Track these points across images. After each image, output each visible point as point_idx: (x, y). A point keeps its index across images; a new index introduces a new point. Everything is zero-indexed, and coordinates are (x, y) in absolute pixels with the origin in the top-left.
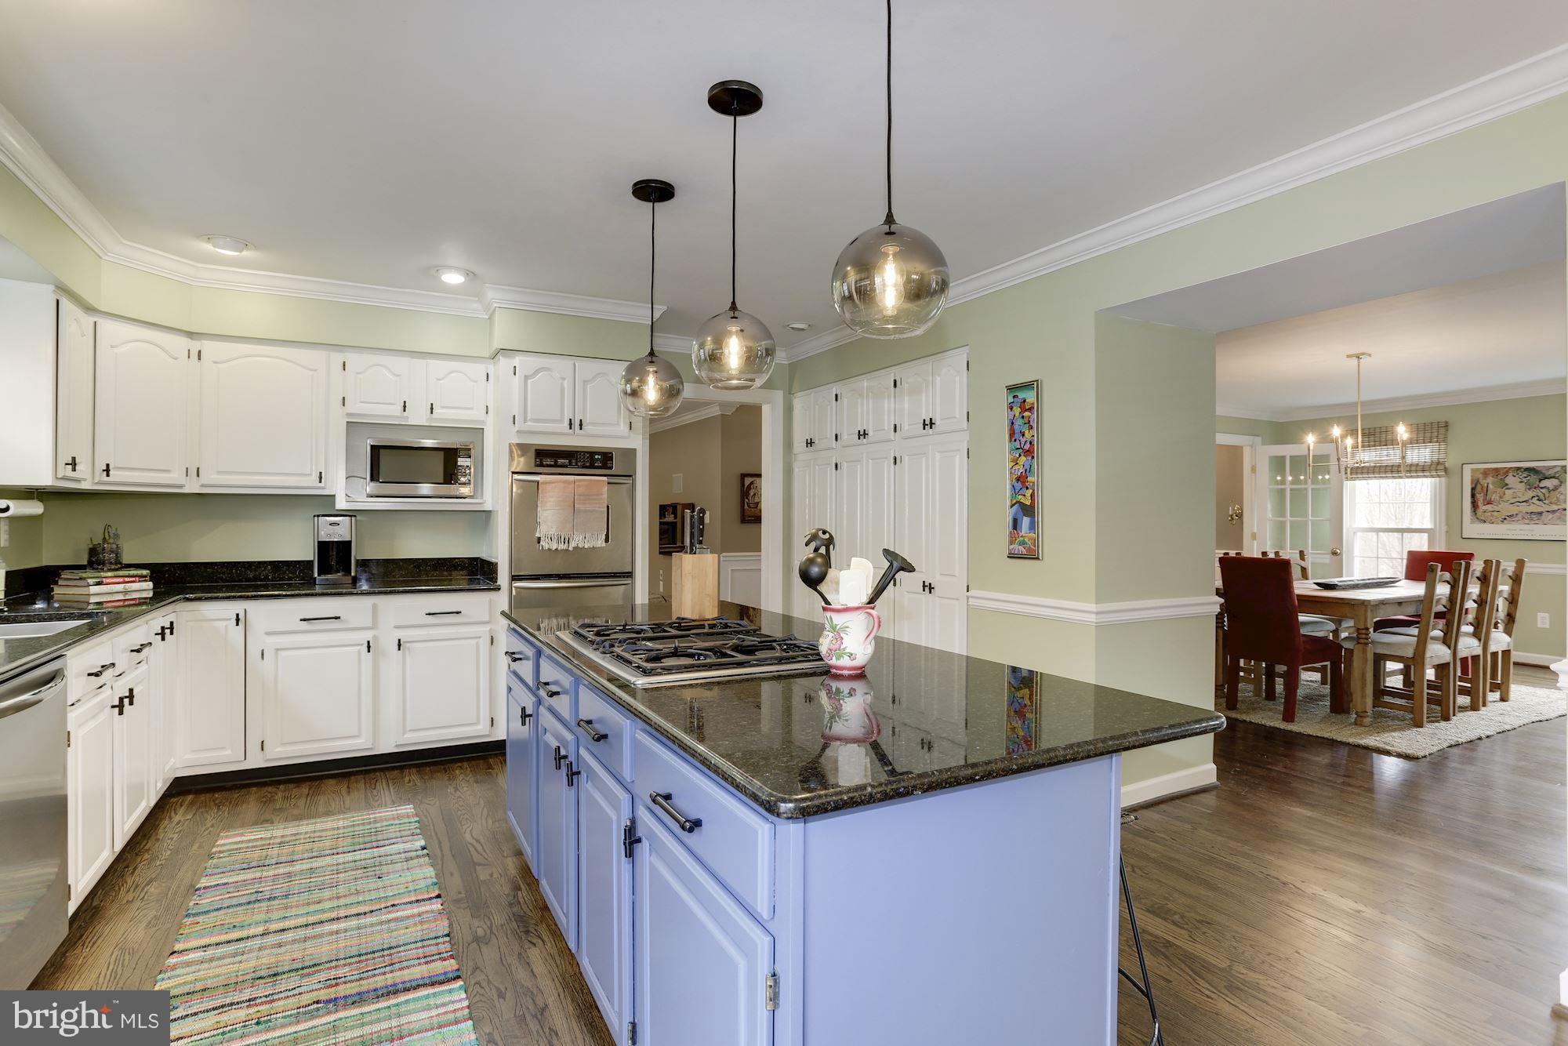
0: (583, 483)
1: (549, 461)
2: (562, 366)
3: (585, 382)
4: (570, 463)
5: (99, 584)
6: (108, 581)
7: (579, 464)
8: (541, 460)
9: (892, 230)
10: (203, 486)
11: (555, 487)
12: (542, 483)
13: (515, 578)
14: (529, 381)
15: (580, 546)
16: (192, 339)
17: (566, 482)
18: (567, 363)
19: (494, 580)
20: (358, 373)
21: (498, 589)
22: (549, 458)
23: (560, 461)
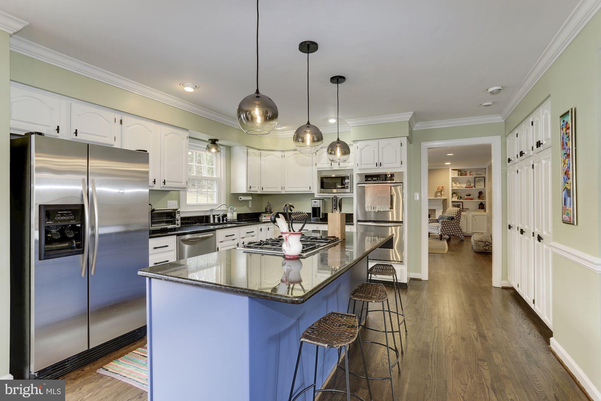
0: (380, 187)
1: (369, 179)
2: (374, 143)
3: (383, 148)
4: (378, 179)
5: (265, 217)
6: (267, 216)
7: (381, 179)
8: (367, 179)
9: (258, 96)
10: (285, 192)
11: (371, 188)
12: (366, 187)
13: (358, 221)
14: (363, 150)
15: (379, 210)
16: (283, 152)
17: (374, 186)
18: (376, 142)
19: (353, 221)
20: (319, 155)
21: (353, 225)
22: (369, 178)
23: (374, 179)
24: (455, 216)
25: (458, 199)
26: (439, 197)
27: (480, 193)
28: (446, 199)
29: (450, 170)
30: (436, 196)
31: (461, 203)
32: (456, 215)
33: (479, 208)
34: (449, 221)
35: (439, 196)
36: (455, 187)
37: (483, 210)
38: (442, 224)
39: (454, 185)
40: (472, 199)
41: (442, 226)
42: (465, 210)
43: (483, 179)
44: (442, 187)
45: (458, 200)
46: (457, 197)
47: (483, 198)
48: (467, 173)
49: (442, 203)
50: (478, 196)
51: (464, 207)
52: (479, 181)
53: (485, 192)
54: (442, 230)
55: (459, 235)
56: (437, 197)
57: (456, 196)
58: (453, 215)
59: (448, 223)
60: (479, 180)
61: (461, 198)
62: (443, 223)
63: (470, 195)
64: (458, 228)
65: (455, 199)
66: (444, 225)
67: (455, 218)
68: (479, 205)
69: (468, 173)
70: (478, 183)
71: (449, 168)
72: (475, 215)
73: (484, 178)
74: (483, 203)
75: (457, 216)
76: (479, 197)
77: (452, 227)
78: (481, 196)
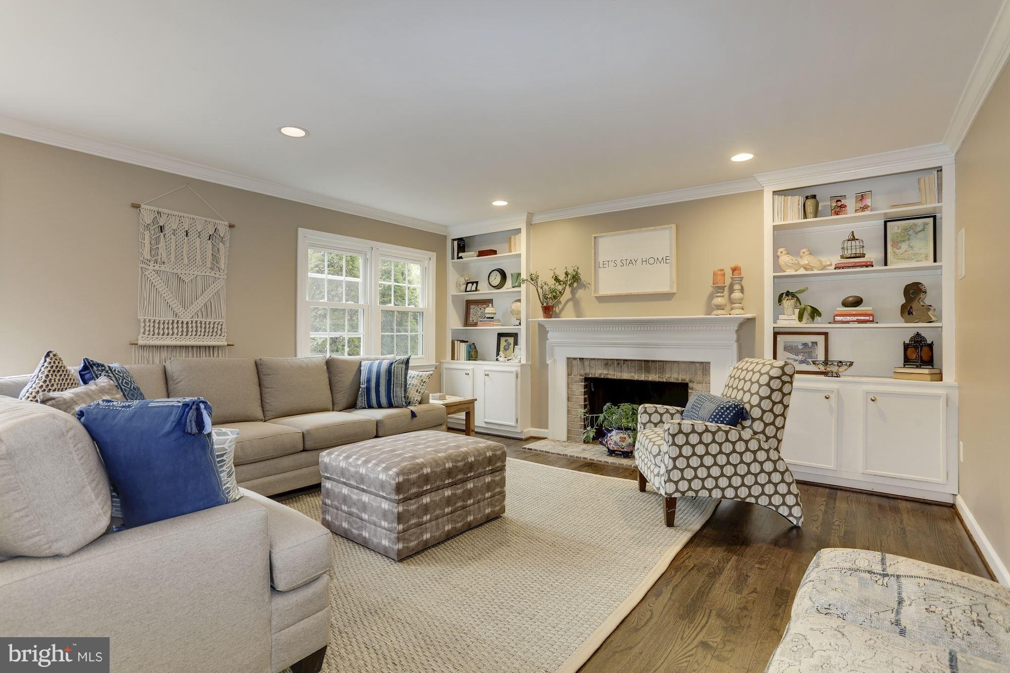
24: (755, 400)
25: (800, 318)
26: (720, 312)
27: (913, 291)
28: (751, 320)
29: (768, 197)
30: (710, 308)
31: (821, 339)
32: (762, 398)
33: (907, 361)
34: (713, 426)
35: (719, 307)
36: (790, 267)
37: (926, 371)
38: (674, 444)
39: (784, 259)
40: (870, 318)
41: (675, 452)
42: (834, 369)
43: (925, 224)
44: (734, 270)
45: (805, 325)
46: (797, 311)
47: (927, 314)
48: (843, 202)
49: (734, 336)
50: (903, 307)
51: (834, 356)
52: (906, 236)
53: (939, 287)
54: (676, 475)
55: (777, 500)
56: (713, 310)
57: (796, 307)
58: (746, 398)
59: (707, 438)
60: (906, 229)
61: (815, 313)
62: (680, 439)
63: (858, 302)
64: (768, 467)
65: (789, 320)
66: (687, 451)
67: (756, 413)
68: (906, 347)
69: (851, 203)
70: (904, 246)
71: (762, 191)
72: (883, 394)
73: (931, 220)
74: (923, 339)
75: (766, 404)
76: (907, 311)
77: (735, 459)
78: (915, 305)
